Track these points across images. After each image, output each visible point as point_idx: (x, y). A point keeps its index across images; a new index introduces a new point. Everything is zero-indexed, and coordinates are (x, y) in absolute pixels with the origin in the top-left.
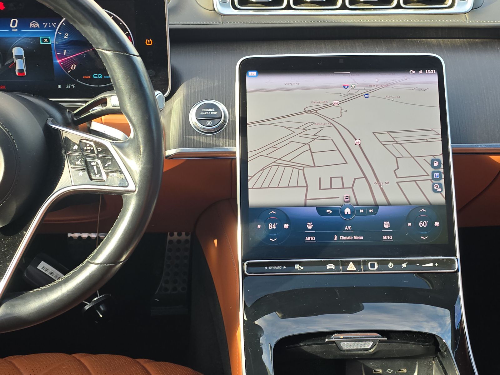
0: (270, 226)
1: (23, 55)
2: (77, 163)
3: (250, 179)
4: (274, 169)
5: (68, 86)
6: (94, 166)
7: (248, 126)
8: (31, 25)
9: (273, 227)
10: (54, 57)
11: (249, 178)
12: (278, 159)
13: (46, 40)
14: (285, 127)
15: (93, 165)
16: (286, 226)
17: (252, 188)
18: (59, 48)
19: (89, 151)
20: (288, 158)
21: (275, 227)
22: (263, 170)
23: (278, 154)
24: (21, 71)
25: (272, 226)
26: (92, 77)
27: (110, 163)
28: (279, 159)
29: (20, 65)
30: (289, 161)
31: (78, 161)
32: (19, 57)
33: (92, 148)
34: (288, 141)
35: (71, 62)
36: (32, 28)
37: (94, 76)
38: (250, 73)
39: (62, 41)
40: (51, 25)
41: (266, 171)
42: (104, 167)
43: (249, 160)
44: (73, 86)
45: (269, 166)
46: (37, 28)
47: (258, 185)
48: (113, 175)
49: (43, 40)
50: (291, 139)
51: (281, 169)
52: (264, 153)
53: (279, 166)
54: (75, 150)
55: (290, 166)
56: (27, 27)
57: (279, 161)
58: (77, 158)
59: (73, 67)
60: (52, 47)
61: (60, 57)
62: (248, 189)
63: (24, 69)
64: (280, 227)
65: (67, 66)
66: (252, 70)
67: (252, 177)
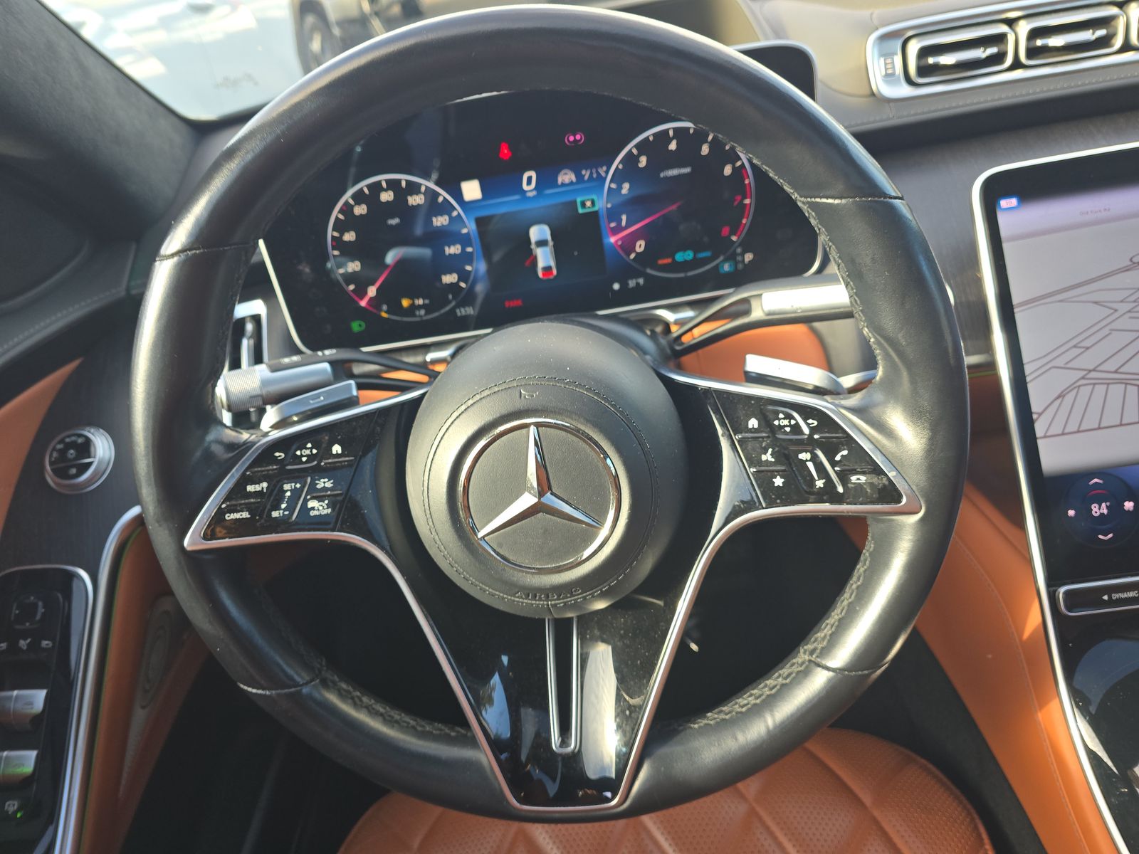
0: (1094, 510)
1: (549, 238)
2: (764, 458)
3: (1037, 419)
4: (1086, 391)
5: (632, 283)
6: (807, 460)
7: (1015, 310)
8: (560, 180)
9: (1102, 511)
10: (604, 231)
11: (1035, 416)
12: (1090, 371)
13: (588, 204)
14: (1096, 303)
15: (805, 459)
16: (1129, 505)
17: (1045, 437)
18: (613, 214)
19: (788, 429)
20: (1111, 366)
21: (1105, 512)
22: (1061, 396)
23: (1088, 361)
24: (547, 270)
25: (1099, 509)
26: (674, 259)
27: (845, 452)
28: (1094, 370)
29: (544, 258)
30: (1116, 372)
31: (765, 454)
32: (542, 243)
33: (793, 422)
34: (1106, 331)
35: (634, 237)
36: (563, 185)
37: (680, 257)
38: (1004, 203)
39: (617, 200)
40: (597, 172)
41: (1069, 398)
42: (833, 464)
43: (1028, 379)
44: (641, 281)
45: (1075, 387)
46: (571, 183)
47: (1056, 429)
48: (859, 479)
49: (583, 204)
50: (1113, 326)
51: (1100, 389)
52: (1060, 362)
53: (1094, 384)
54: (753, 430)
55: (1119, 381)
56: (554, 183)
57: (1093, 375)
58: (763, 445)
59: (640, 246)
60: (601, 214)
61: (615, 231)
62: (1035, 439)
63: (552, 263)
64: (1116, 508)
65: (628, 245)
66: (1007, 195)
67: (1040, 414)
